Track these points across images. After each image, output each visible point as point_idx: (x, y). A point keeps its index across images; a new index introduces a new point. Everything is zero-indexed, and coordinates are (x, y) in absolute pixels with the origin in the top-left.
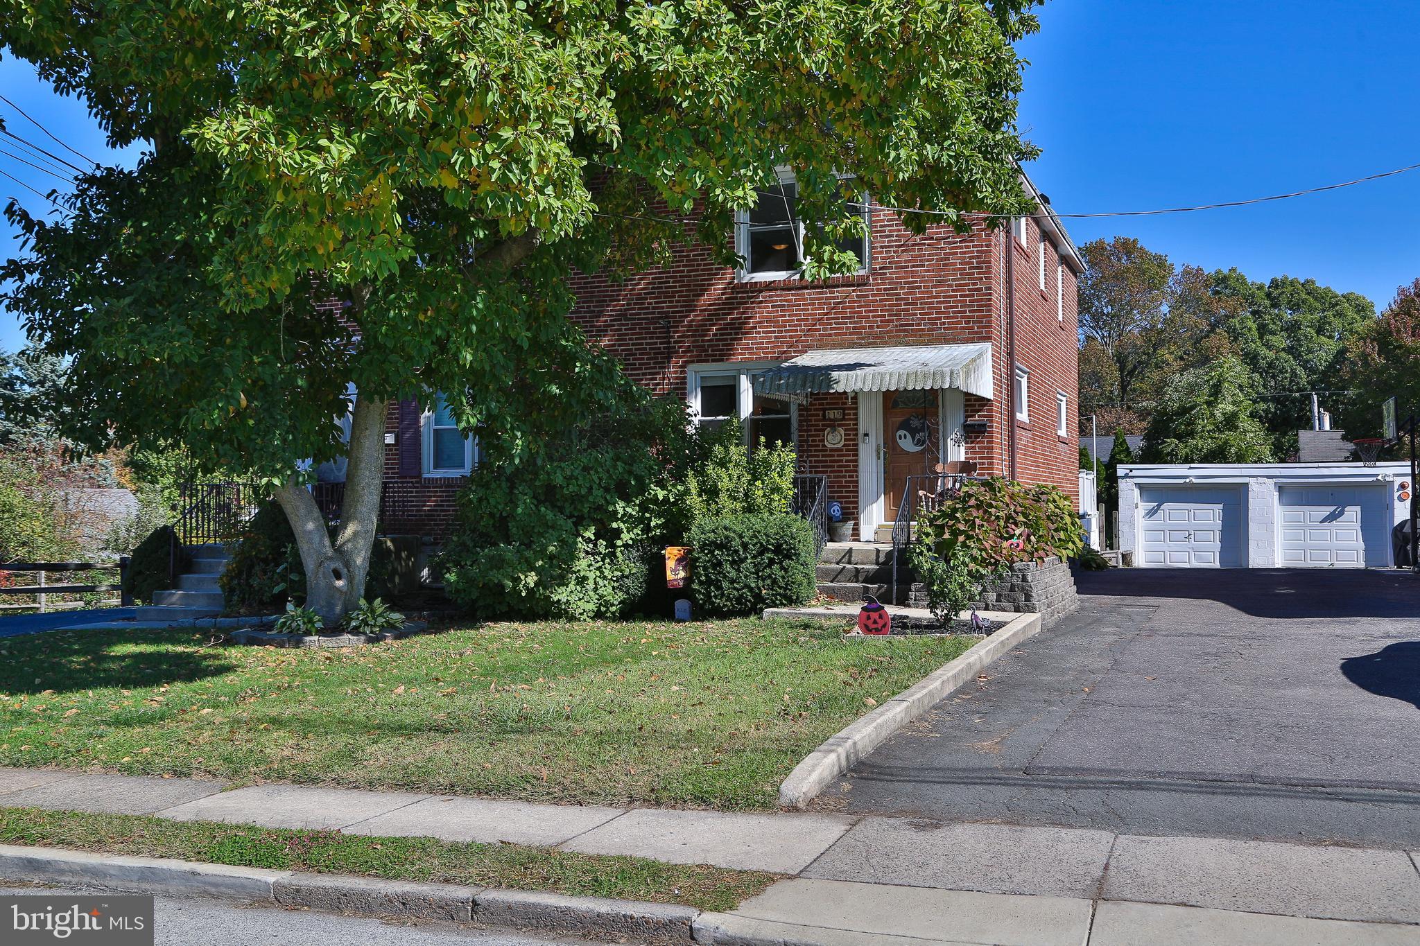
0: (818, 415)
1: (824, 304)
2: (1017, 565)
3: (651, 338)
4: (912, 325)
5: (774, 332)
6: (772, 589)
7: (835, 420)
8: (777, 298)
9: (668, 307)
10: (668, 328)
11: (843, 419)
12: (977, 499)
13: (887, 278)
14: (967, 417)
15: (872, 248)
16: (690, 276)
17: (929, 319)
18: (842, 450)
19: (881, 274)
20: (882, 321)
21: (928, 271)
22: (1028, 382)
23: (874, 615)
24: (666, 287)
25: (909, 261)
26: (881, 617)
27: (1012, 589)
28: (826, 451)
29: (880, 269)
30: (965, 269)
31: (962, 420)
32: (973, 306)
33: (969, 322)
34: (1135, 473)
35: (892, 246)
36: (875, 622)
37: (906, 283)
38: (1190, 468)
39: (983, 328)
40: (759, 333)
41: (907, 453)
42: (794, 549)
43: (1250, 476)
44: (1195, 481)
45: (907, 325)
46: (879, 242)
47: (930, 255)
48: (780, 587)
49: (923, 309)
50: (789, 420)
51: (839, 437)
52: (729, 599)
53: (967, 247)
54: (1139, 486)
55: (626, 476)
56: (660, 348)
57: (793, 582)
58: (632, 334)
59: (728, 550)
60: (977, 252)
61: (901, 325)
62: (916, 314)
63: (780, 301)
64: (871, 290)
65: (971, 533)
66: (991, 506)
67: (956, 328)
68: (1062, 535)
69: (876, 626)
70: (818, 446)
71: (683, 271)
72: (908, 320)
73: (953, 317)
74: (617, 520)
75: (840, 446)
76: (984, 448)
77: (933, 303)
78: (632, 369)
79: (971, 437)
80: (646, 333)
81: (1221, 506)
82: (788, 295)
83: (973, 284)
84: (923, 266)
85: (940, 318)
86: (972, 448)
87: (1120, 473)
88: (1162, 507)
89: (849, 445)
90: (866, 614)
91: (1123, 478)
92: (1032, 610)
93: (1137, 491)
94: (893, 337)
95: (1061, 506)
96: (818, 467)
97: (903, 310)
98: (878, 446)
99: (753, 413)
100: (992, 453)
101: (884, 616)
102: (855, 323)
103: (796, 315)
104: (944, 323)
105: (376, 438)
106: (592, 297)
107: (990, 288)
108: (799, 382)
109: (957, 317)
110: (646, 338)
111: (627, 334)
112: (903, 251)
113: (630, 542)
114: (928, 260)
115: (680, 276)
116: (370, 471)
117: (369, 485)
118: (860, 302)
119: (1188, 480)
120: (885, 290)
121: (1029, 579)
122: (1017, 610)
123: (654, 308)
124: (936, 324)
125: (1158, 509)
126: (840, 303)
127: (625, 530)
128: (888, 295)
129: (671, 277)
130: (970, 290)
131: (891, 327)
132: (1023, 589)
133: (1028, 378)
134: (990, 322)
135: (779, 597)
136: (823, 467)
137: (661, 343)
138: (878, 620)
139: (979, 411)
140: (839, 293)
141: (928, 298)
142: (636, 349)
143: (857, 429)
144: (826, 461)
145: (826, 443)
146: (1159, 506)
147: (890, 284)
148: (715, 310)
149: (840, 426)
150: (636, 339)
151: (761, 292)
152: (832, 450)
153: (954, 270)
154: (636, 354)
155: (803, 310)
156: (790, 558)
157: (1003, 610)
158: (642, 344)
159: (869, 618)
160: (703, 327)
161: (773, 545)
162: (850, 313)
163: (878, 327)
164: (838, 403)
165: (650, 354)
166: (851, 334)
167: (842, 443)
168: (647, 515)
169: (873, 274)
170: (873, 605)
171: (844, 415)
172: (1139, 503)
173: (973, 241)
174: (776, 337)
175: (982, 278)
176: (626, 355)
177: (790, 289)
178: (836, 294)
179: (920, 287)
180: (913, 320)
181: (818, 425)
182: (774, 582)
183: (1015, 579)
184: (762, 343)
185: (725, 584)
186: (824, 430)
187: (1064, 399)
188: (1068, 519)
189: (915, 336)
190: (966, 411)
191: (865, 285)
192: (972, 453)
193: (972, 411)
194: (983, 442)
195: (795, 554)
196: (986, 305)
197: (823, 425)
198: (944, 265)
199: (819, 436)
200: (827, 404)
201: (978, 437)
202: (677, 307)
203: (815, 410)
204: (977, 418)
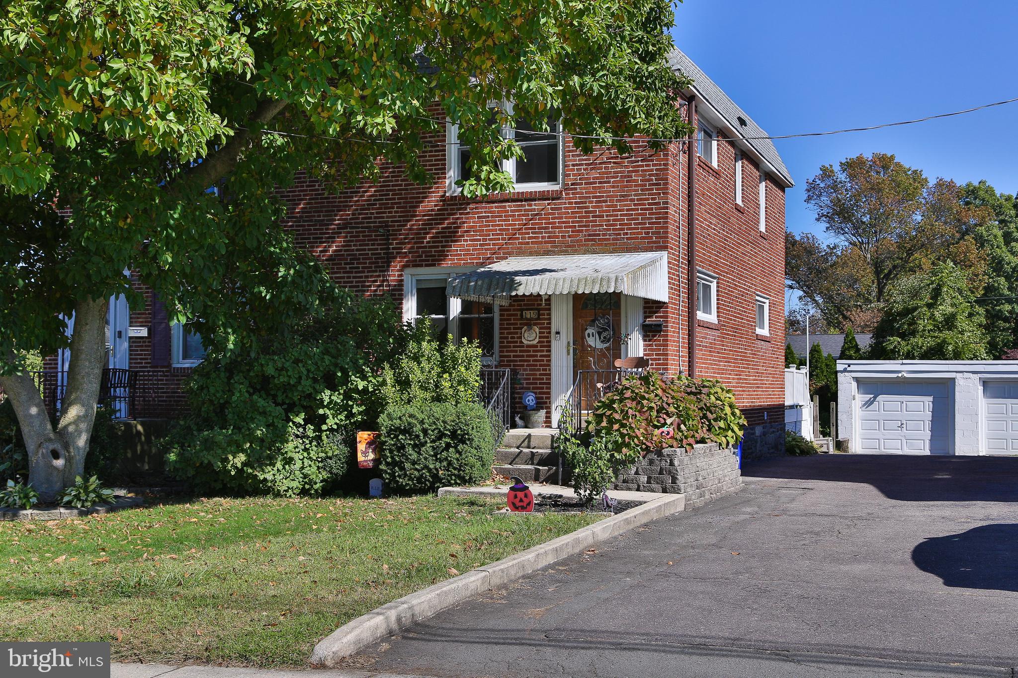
0: (517, 315)
1: (523, 215)
2: (666, 451)
3: (373, 245)
4: (599, 235)
5: (479, 240)
6: (448, 470)
7: (531, 319)
8: (484, 210)
9: (388, 217)
10: (388, 235)
11: (538, 319)
12: (633, 392)
13: (578, 193)
14: (646, 317)
15: (565, 166)
16: (407, 190)
17: (614, 230)
18: (536, 346)
19: (572, 189)
20: (573, 232)
21: (613, 187)
22: (718, 287)
23: (521, 494)
24: (386, 199)
25: (597, 178)
26: (526, 496)
27: (661, 473)
28: (523, 347)
29: (572, 184)
30: (645, 185)
31: (641, 320)
32: (652, 218)
33: (648, 233)
34: (852, 368)
35: (582, 165)
36: (521, 500)
37: (594, 197)
38: (903, 364)
39: (661, 237)
40: (466, 241)
41: (595, 350)
42: (467, 434)
43: (956, 372)
44: (906, 375)
45: (594, 235)
46: (571, 161)
47: (615, 172)
48: (455, 469)
49: (609, 221)
50: (492, 319)
51: (534, 335)
52: (411, 479)
53: (647, 166)
54: (857, 380)
55: (332, 368)
56: (380, 254)
57: (465, 464)
58: (357, 241)
59: (410, 435)
60: (657, 170)
61: (590, 235)
62: (602, 225)
63: (485, 212)
64: (563, 203)
65: (624, 422)
66: (643, 398)
67: (637, 238)
68: (722, 424)
69: (521, 504)
70: (516, 342)
71: (401, 185)
72: (596, 231)
73: (634, 229)
74: (323, 407)
75: (535, 342)
76: (660, 345)
77: (617, 215)
78: (356, 272)
79: (648, 336)
80: (369, 240)
81: (931, 398)
82: (492, 207)
83: (652, 199)
84: (609, 182)
85: (623, 229)
86: (650, 345)
87: (840, 367)
88: (878, 399)
89: (543, 342)
90: (513, 493)
91: (842, 372)
92: (677, 491)
93: (854, 385)
94: (582, 245)
95: (723, 398)
96: (516, 361)
97: (592, 221)
98: (569, 343)
99: (462, 313)
100: (667, 350)
101: (529, 495)
102: (549, 232)
103: (498, 225)
104: (627, 234)
105: (96, 332)
106: (321, 207)
107: (667, 203)
108: (485, 286)
109: (638, 229)
110: (368, 245)
111: (352, 241)
112: (592, 169)
113: (335, 427)
114: (613, 177)
115: (399, 190)
116: (90, 362)
117: (88, 374)
118: (554, 214)
119: (900, 375)
120: (576, 203)
121: (676, 463)
122: (665, 491)
123: (375, 218)
124: (620, 234)
125: (874, 400)
126: (537, 215)
127: (331, 417)
128: (578, 208)
129: (391, 190)
130: (649, 204)
131: (581, 237)
132: (670, 472)
133: (718, 283)
134: (667, 233)
135: (453, 477)
136: (520, 361)
137: (381, 249)
138: (524, 499)
139: (656, 312)
140: (536, 206)
141: (613, 211)
142: (360, 255)
143: (550, 328)
144: (523, 356)
145: (523, 340)
146: (875, 398)
147: (580, 198)
148: (428, 220)
149: (535, 324)
150: (360, 245)
151: (469, 204)
152: (528, 346)
153: (636, 186)
154: (359, 259)
155: (504, 220)
156: (464, 442)
157: (653, 491)
158: (365, 250)
159: (516, 497)
160: (419, 235)
161: (449, 430)
162: (546, 223)
163: (569, 236)
164: (534, 305)
165: (371, 258)
166: (546, 242)
167: (537, 340)
168: (350, 403)
169: (566, 189)
170: (520, 486)
171: (539, 315)
172: (857, 395)
173: (652, 160)
174: (481, 245)
175: (659, 194)
176: (351, 259)
177: (493, 202)
178: (533, 207)
179: (606, 201)
180: (599, 230)
181: (516, 324)
182: (450, 464)
183: (663, 463)
184: (469, 250)
185: (407, 465)
186: (521, 328)
187: (767, 301)
188: (728, 410)
189: (601, 245)
190: (645, 312)
191: (558, 199)
192: (649, 350)
193: (650, 312)
194: (659, 341)
195: (469, 439)
196: (663, 218)
197: (521, 324)
198: (627, 181)
199: (517, 333)
200: (525, 305)
201: (655, 336)
202: (395, 217)
203: (514, 310)
204: (654, 319)
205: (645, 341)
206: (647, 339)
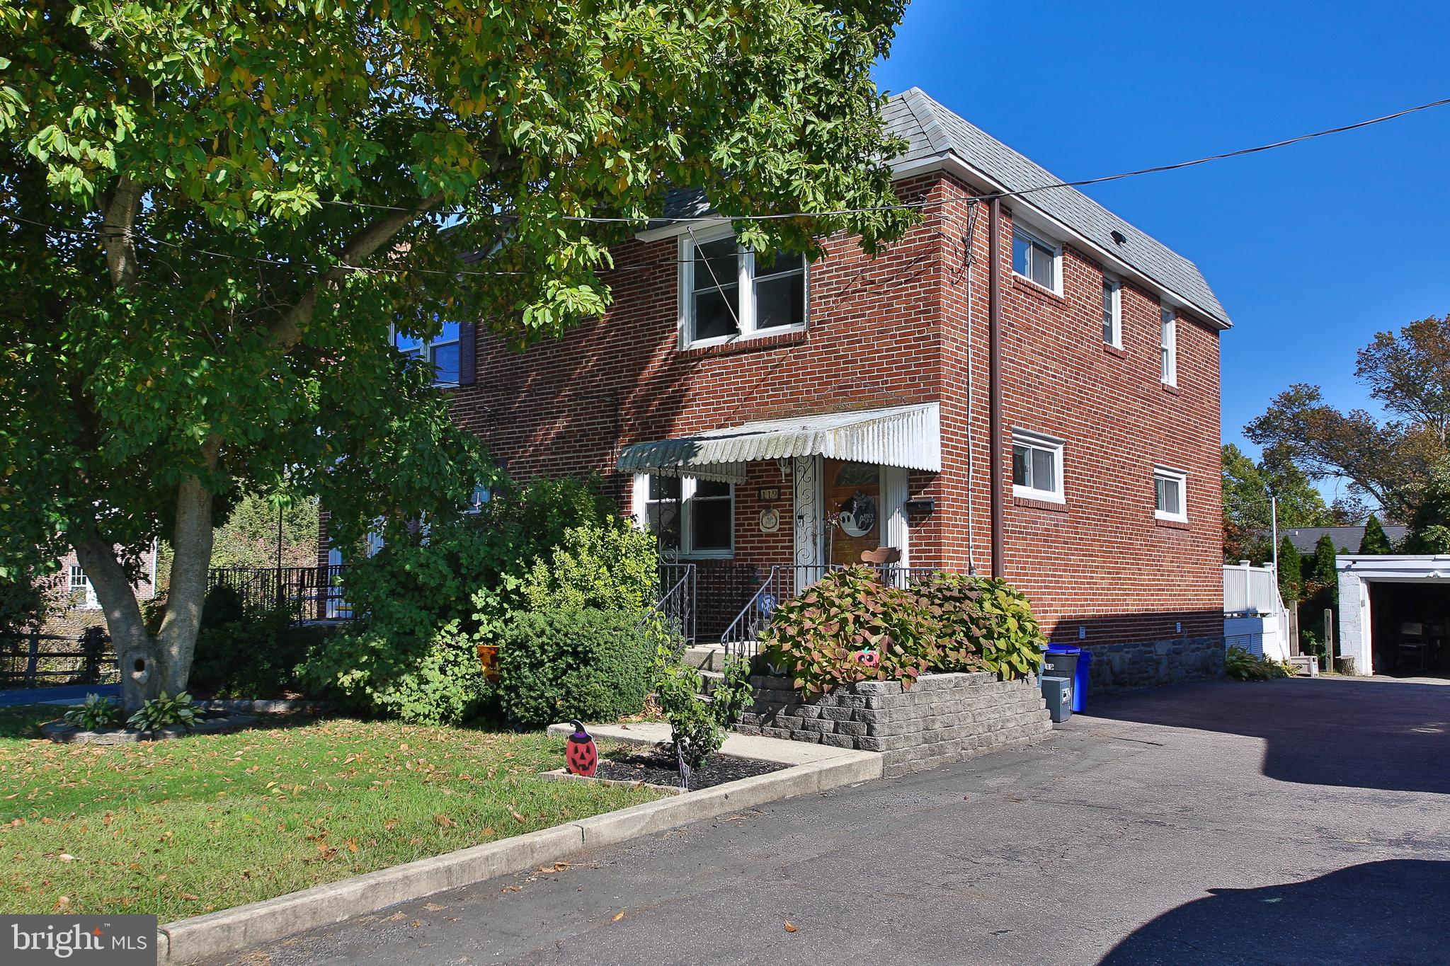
0: (753, 495)
1: (762, 368)
2: (860, 686)
3: (602, 417)
4: (851, 386)
5: (712, 404)
6: (567, 701)
7: (770, 500)
8: (717, 365)
9: (617, 383)
10: (617, 405)
11: (779, 499)
13: (826, 334)
14: (911, 494)
15: (810, 300)
16: (636, 349)
17: (870, 378)
18: (776, 535)
19: (819, 329)
20: (819, 385)
21: (869, 321)
22: (1065, 454)
23: (582, 748)
24: (616, 362)
25: (849, 311)
26: (588, 750)
27: (853, 718)
28: (761, 536)
29: (819, 323)
30: (910, 314)
31: (905, 497)
32: (919, 359)
33: (914, 379)
34: (1362, 565)
35: (830, 296)
36: (582, 757)
37: (845, 337)
38: (1435, 560)
39: (930, 384)
40: (698, 405)
41: (851, 538)
44: (1441, 575)
45: (846, 387)
46: (817, 292)
47: (871, 302)
48: (575, 699)
49: (864, 366)
50: (729, 501)
51: (774, 520)
53: (912, 288)
54: (1368, 581)
56: (609, 427)
57: (587, 694)
58: (586, 414)
60: (925, 292)
61: (840, 388)
62: (855, 374)
63: (719, 368)
64: (808, 349)
65: (799, 639)
67: (899, 387)
68: (1002, 644)
69: (582, 762)
70: (754, 530)
71: (630, 344)
72: (847, 381)
73: (896, 374)
75: (774, 530)
76: (931, 531)
77: (874, 359)
78: (586, 451)
79: (915, 519)
80: (598, 412)
82: (727, 361)
83: (919, 332)
84: (864, 315)
85: (882, 377)
86: (918, 532)
87: (1340, 564)
89: (785, 529)
90: (573, 745)
91: (1343, 571)
92: (873, 748)
93: (1363, 588)
94: (831, 402)
95: (1004, 606)
96: (754, 554)
97: (842, 369)
99: (696, 495)
100: (940, 538)
101: (592, 751)
102: (792, 388)
103: (733, 383)
104: (886, 382)
106: (553, 377)
107: (938, 336)
109: (900, 374)
110: (597, 417)
111: (581, 414)
112: (842, 300)
114: (869, 308)
115: (628, 349)
118: (797, 363)
119: (1432, 574)
120: (823, 347)
121: (874, 704)
122: (856, 746)
123: (605, 385)
124: (877, 383)
126: (776, 366)
128: (827, 353)
129: (620, 351)
130: (915, 340)
131: (829, 391)
132: (864, 719)
133: (1065, 449)
134: (939, 376)
135: (573, 710)
136: (759, 554)
137: (611, 422)
138: (586, 755)
139: (925, 486)
140: (776, 355)
141: (869, 353)
142: (590, 430)
143: (792, 511)
144: (761, 548)
145: (761, 528)
147: (828, 340)
148: (658, 383)
149: (775, 507)
150: (590, 419)
151: (700, 360)
152: (768, 535)
153: (898, 317)
154: (588, 435)
155: (740, 377)
156: (586, 663)
157: (839, 745)
158: (594, 424)
159: (576, 751)
160: (646, 399)
162: (787, 377)
163: (815, 391)
164: (774, 481)
165: (600, 434)
166: (788, 401)
167: (777, 527)
169: (811, 330)
170: (581, 735)
171: (780, 494)
173: (919, 280)
174: (715, 409)
175: (929, 324)
176: (581, 436)
177: (727, 355)
178: (773, 357)
179: (860, 341)
180: (852, 381)
181: (754, 507)
182: (569, 692)
183: (857, 702)
184: (701, 417)
186: (758, 513)
187: (1184, 477)
188: (1012, 623)
189: (854, 399)
190: (910, 487)
191: (802, 343)
192: (917, 538)
193: (917, 487)
194: (930, 525)
196: (934, 357)
197: (759, 507)
198: (887, 312)
199: (754, 519)
200: (764, 482)
201: (923, 519)
202: (624, 382)
203: (752, 489)
204: (923, 496)
205: (910, 525)
206: (914, 522)
